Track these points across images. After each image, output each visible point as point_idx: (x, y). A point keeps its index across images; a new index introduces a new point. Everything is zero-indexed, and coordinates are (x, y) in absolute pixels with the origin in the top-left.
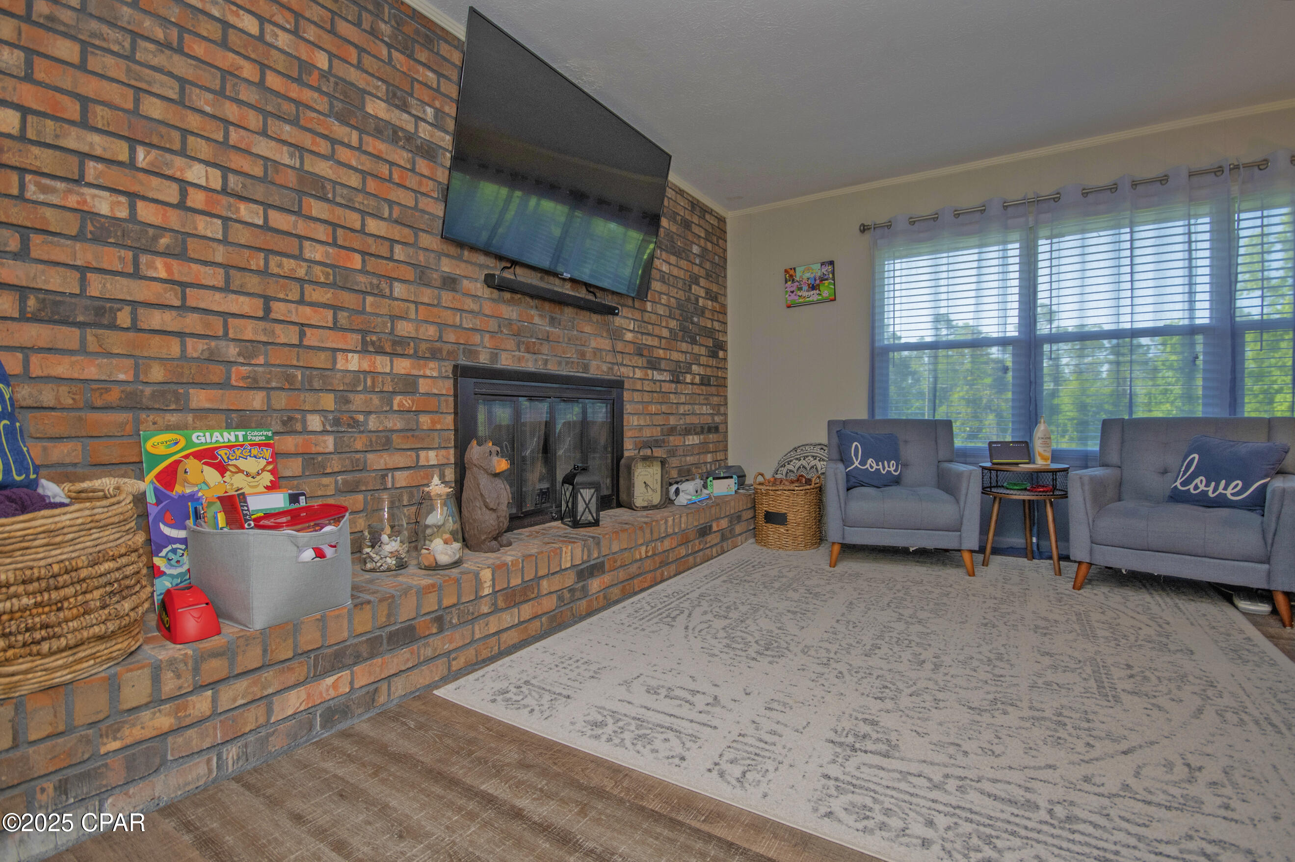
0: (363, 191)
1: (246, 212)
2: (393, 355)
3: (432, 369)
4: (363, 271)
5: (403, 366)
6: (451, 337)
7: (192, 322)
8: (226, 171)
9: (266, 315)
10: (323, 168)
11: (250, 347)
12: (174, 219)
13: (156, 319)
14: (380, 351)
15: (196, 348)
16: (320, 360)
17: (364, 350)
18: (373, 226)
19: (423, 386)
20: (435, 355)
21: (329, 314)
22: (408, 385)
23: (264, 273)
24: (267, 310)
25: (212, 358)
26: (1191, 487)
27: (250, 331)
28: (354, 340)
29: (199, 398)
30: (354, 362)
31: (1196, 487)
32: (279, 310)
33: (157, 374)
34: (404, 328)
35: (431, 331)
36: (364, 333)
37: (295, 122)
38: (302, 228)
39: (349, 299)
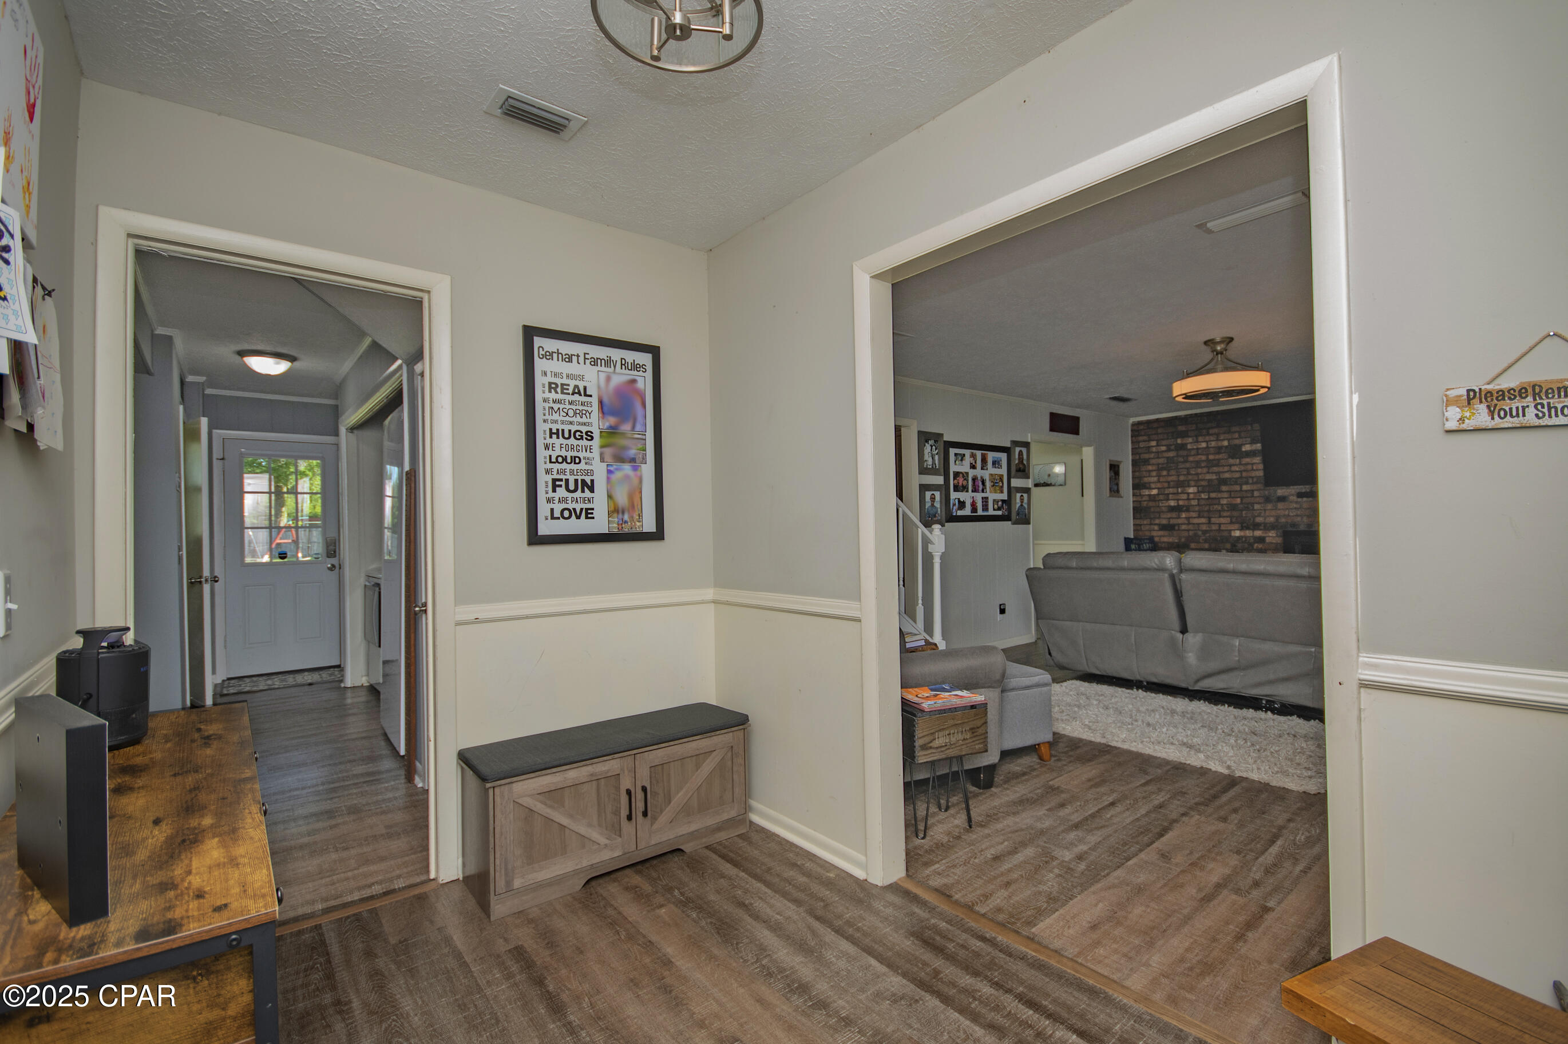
0: (1241, 477)
1: (1203, 496)
2: (1254, 530)
3: (1272, 533)
4: (1242, 503)
5: (1258, 533)
6: (1283, 520)
7: (1191, 527)
8: (1198, 487)
9: (1209, 523)
10: (1227, 475)
11: (1205, 532)
12: (1186, 503)
13: (1183, 527)
14: (1248, 528)
15: (1191, 533)
16: (1226, 534)
17: (1242, 529)
18: (1245, 487)
19: (1268, 540)
20: (1273, 527)
21: (1229, 519)
22: (1261, 540)
23: (1209, 511)
24: (1210, 521)
25: (1196, 535)
27: (1204, 527)
28: (1237, 526)
29: (1193, 545)
30: (1237, 533)
32: (1213, 520)
33: (1183, 540)
34: (1259, 520)
35: (1272, 519)
36: (1242, 523)
37: (1217, 465)
38: (1219, 495)
39: (1235, 514)
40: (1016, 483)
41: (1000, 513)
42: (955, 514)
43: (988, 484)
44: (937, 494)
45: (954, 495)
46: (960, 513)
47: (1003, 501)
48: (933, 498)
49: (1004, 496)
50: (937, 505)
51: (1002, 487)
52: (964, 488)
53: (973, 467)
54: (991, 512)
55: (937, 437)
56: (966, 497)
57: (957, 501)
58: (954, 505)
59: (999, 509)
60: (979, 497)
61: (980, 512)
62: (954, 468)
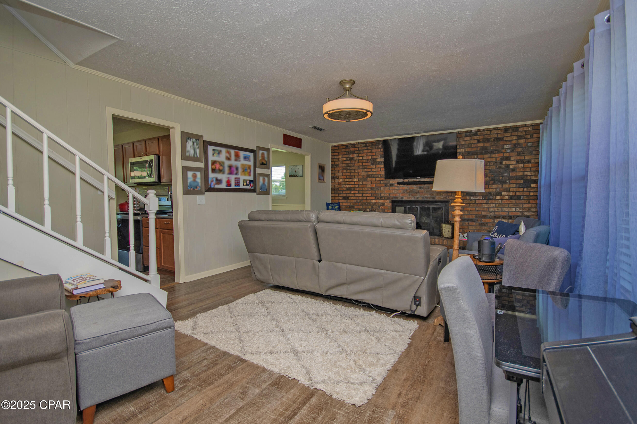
0: (376, 174)
1: (361, 183)
2: (380, 199)
3: (388, 201)
4: (376, 187)
5: (382, 201)
6: (392, 195)
7: (355, 198)
8: (358, 178)
9: (363, 196)
10: (370, 173)
11: (361, 200)
12: (353, 186)
13: (352, 198)
14: (378, 199)
15: (355, 201)
16: (369, 201)
17: (375, 199)
18: (377, 179)
19: (386, 204)
20: (388, 198)
21: (371, 194)
22: (383, 204)
23: (363, 190)
24: (363, 195)
25: (357, 202)
26: (493, 235)
27: (361, 198)
28: (374, 198)
29: (356, 207)
30: (374, 201)
31: (494, 236)
32: (364, 195)
33: (352, 204)
34: (382, 195)
35: (388, 195)
36: (376, 196)
37: (367, 168)
38: (367, 183)
39: (373, 192)
40: (259, 171)
41: (248, 187)
42: (213, 187)
43: (240, 170)
44: (198, 174)
45: (212, 175)
46: (217, 186)
47: (251, 181)
48: (195, 176)
49: (252, 178)
50: (198, 180)
51: (250, 172)
52: (221, 171)
53: (228, 159)
54: (241, 186)
55: (198, 138)
56: (224, 177)
57: (214, 180)
58: (212, 181)
59: (247, 185)
60: (233, 178)
61: (233, 186)
62: (211, 158)
